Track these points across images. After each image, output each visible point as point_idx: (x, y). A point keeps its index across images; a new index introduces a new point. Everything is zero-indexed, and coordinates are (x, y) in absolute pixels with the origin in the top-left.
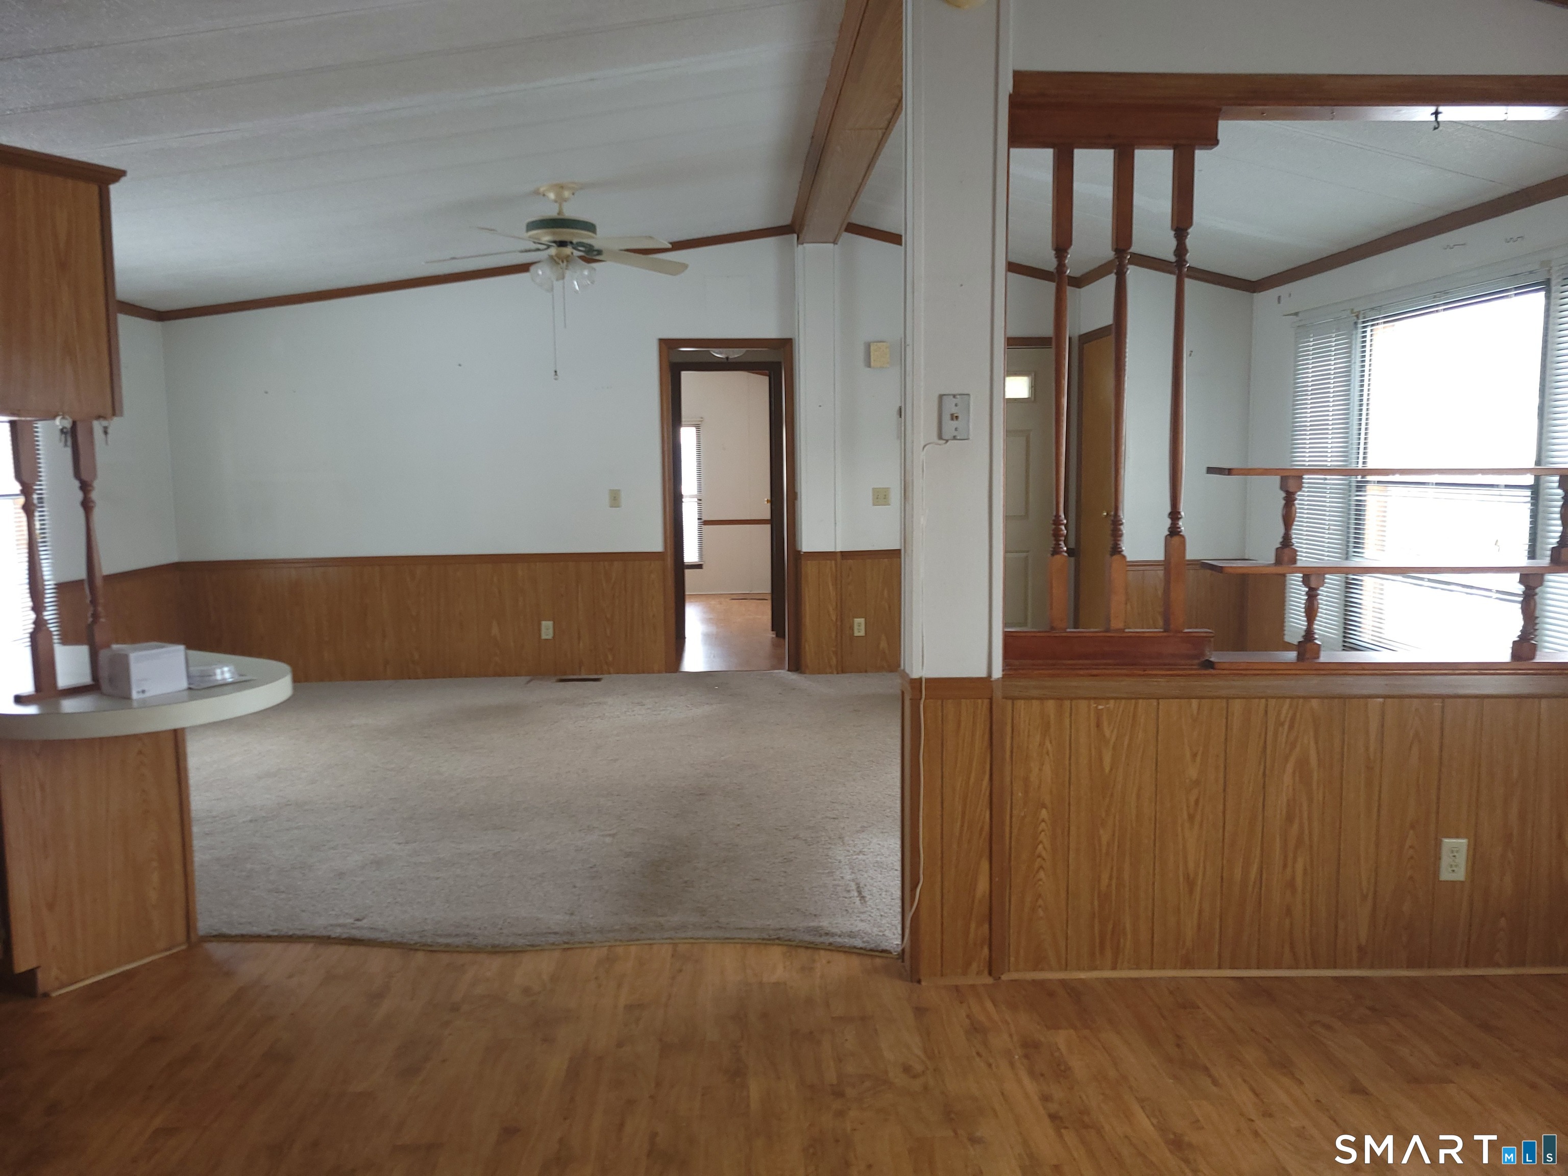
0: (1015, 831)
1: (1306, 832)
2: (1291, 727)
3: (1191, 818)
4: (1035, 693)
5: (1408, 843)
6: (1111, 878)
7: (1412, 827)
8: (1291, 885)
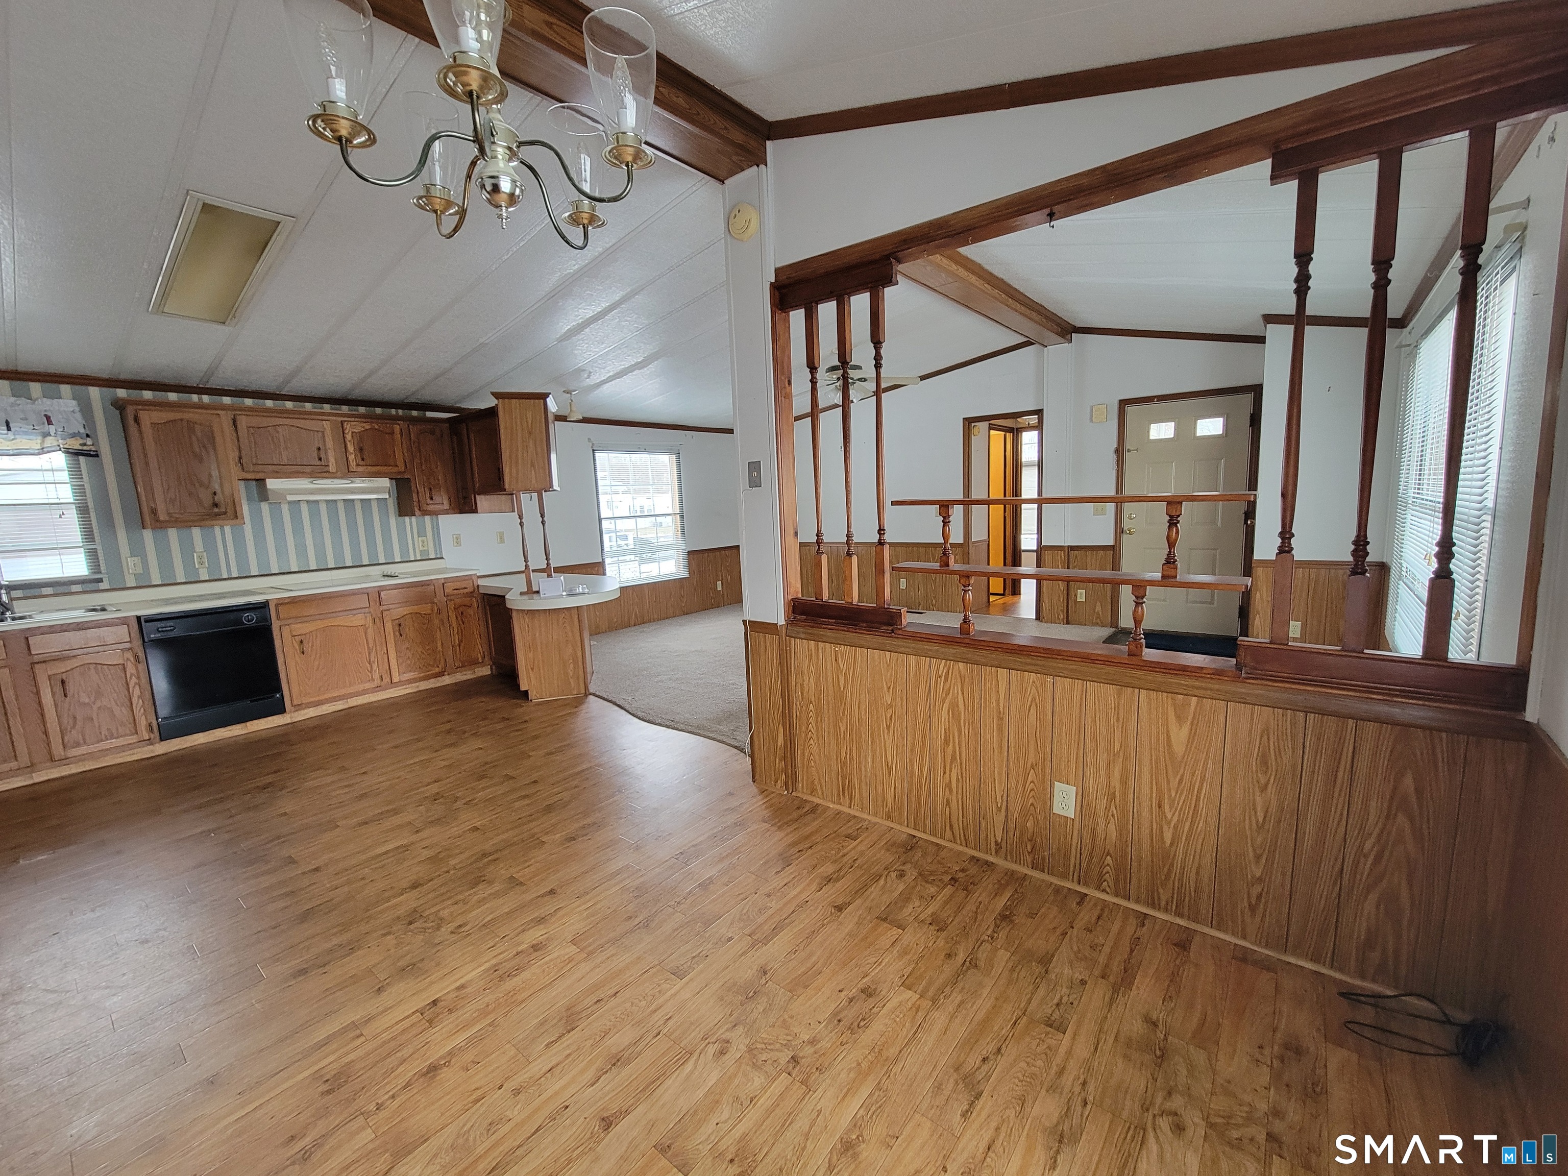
0: (798, 713)
1: (958, 753)
2: (946, 680)
3: (888, 727)
4: (803, 636)
5: (1030, 779)
6: (846, 753)
7: (1032, 767)
8: (949, 785)
